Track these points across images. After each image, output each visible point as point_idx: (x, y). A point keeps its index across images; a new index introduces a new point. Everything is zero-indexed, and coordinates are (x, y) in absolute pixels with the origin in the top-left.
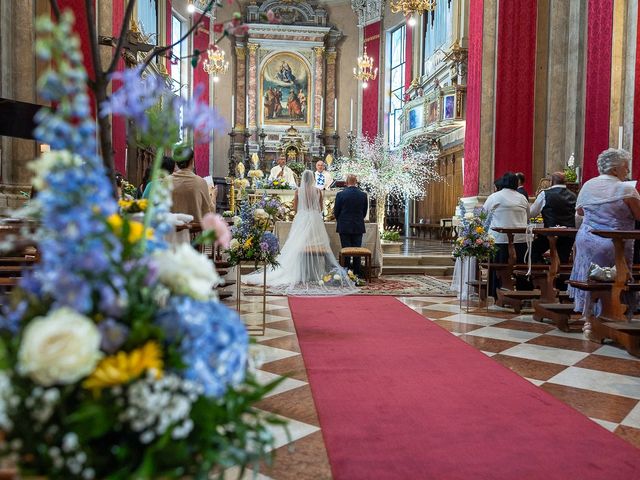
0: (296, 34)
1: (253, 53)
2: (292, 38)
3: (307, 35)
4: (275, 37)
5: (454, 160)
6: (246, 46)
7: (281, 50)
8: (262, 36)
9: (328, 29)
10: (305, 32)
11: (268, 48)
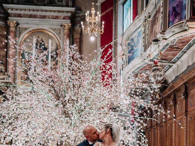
0: (48, 14)
1: (12, 29)
2: (44, 17)
3: (56, 14)
4: (31, 16)
5: (186, 95)
6: (6, 23)
7: (36, 27)
8: (19, 16)
9: (73, 9)
10: (55, 11)
11: (25, 26)
